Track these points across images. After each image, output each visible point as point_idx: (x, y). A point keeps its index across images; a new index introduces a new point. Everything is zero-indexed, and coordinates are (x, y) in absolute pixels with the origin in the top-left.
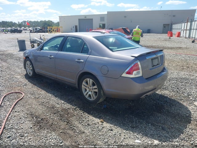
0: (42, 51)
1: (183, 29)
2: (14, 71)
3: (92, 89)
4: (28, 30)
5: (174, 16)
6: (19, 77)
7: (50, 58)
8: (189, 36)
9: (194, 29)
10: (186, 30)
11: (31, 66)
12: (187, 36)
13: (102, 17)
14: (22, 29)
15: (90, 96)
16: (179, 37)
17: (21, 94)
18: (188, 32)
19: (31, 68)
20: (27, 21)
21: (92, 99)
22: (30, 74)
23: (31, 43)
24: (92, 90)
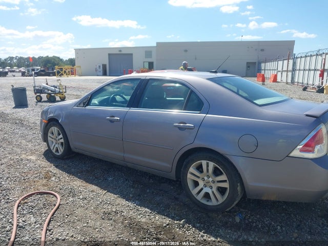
0: (88, 107)
1: (280, 69)
2: (19, 146)
3: (213, 182)
4: (17, 72)
5: (262, 50)
6: (33, 158)
7: (112, 121)
8: (292, 81)
9: (300, 70)
10: (287, 71)
11: (61, 136)
12: (289, 81)
13: (148, 52)
14: (7, 70)
15: (207, 195)
16: (276, 82)
17: (52, 196)
18: (290, 74)
19: (62, 140)
20: (15, 57)
21: (213, 202)
22: (57, 151)
23: (35, 93)
24: (212, 184)
